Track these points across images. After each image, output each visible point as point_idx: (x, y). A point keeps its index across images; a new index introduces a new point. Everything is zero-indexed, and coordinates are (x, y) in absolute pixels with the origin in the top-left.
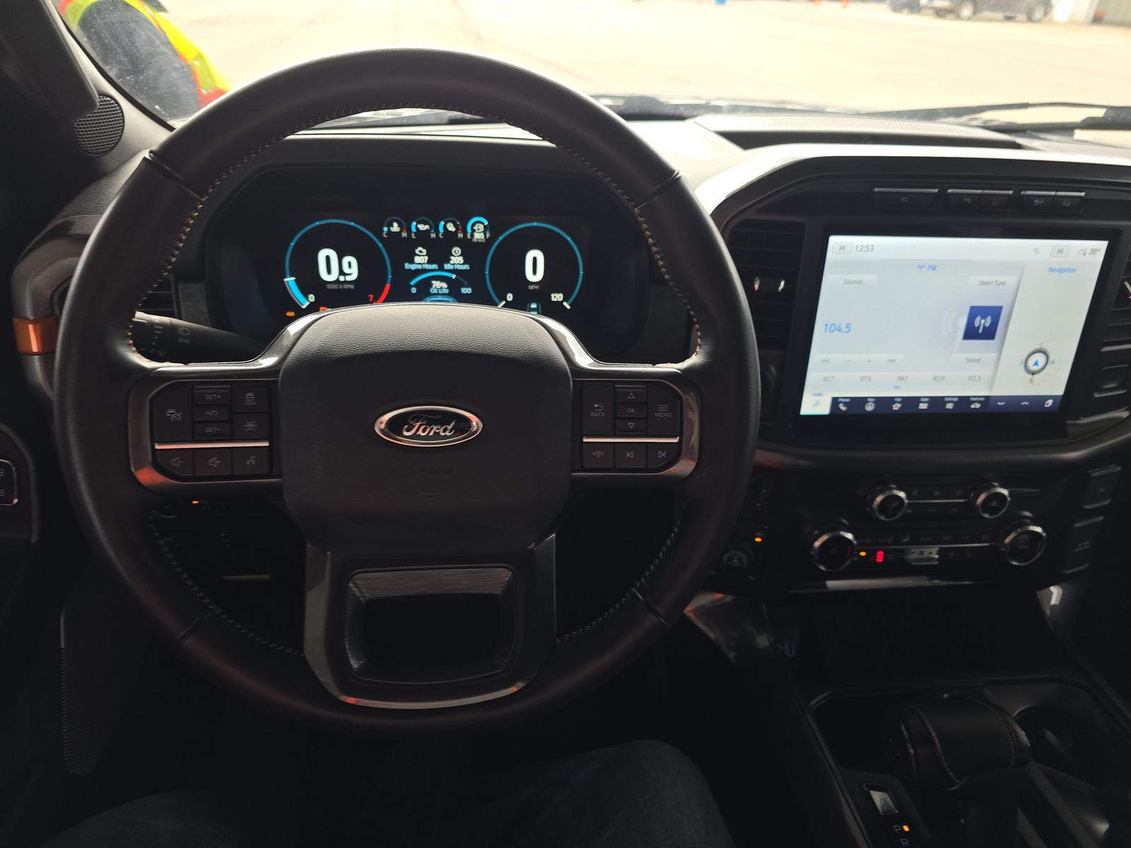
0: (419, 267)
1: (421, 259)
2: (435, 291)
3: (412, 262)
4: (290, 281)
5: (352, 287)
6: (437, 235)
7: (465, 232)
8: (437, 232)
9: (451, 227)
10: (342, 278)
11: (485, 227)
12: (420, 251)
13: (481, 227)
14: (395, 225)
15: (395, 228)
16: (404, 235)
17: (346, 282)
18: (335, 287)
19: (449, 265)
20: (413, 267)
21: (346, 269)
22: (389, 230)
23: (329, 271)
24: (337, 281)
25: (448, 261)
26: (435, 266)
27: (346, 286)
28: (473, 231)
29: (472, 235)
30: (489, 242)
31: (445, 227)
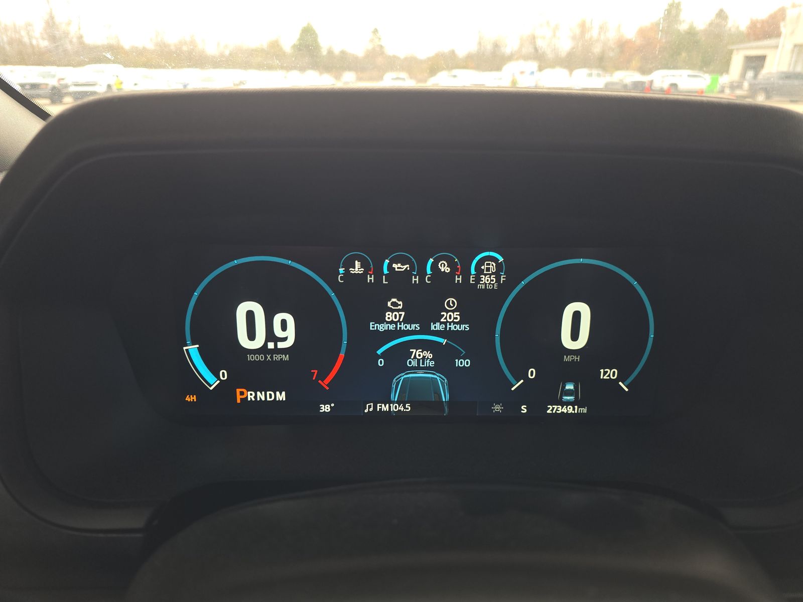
0: (392, 327)
1: (394, 317)
2: (414, 363)
3: (382, 320)
4: (193, 350)
5: (286, 358)
6: (422, 279)
7: (466, 273)
8: (422, 273)
9: (444, 268)
10: (271, 345)
11: (499, 266)
12: (394, 304)
13: (493, 266)
14: (357, 264)
15: (357, 269)
16: (370, 279)
17: (276, 350)
18: (260, 358)
19: (438, 324)
20: (382, 327)
21: (278, 332)
22: (347, 272)
23: (252, 336)
24: (264, 349)
25: (437, 319)
26: (415, 326)
27: (277, 357)
28: (479, 271)
29: (478, 279)
30: (503, 290)
31: (435, 267)
